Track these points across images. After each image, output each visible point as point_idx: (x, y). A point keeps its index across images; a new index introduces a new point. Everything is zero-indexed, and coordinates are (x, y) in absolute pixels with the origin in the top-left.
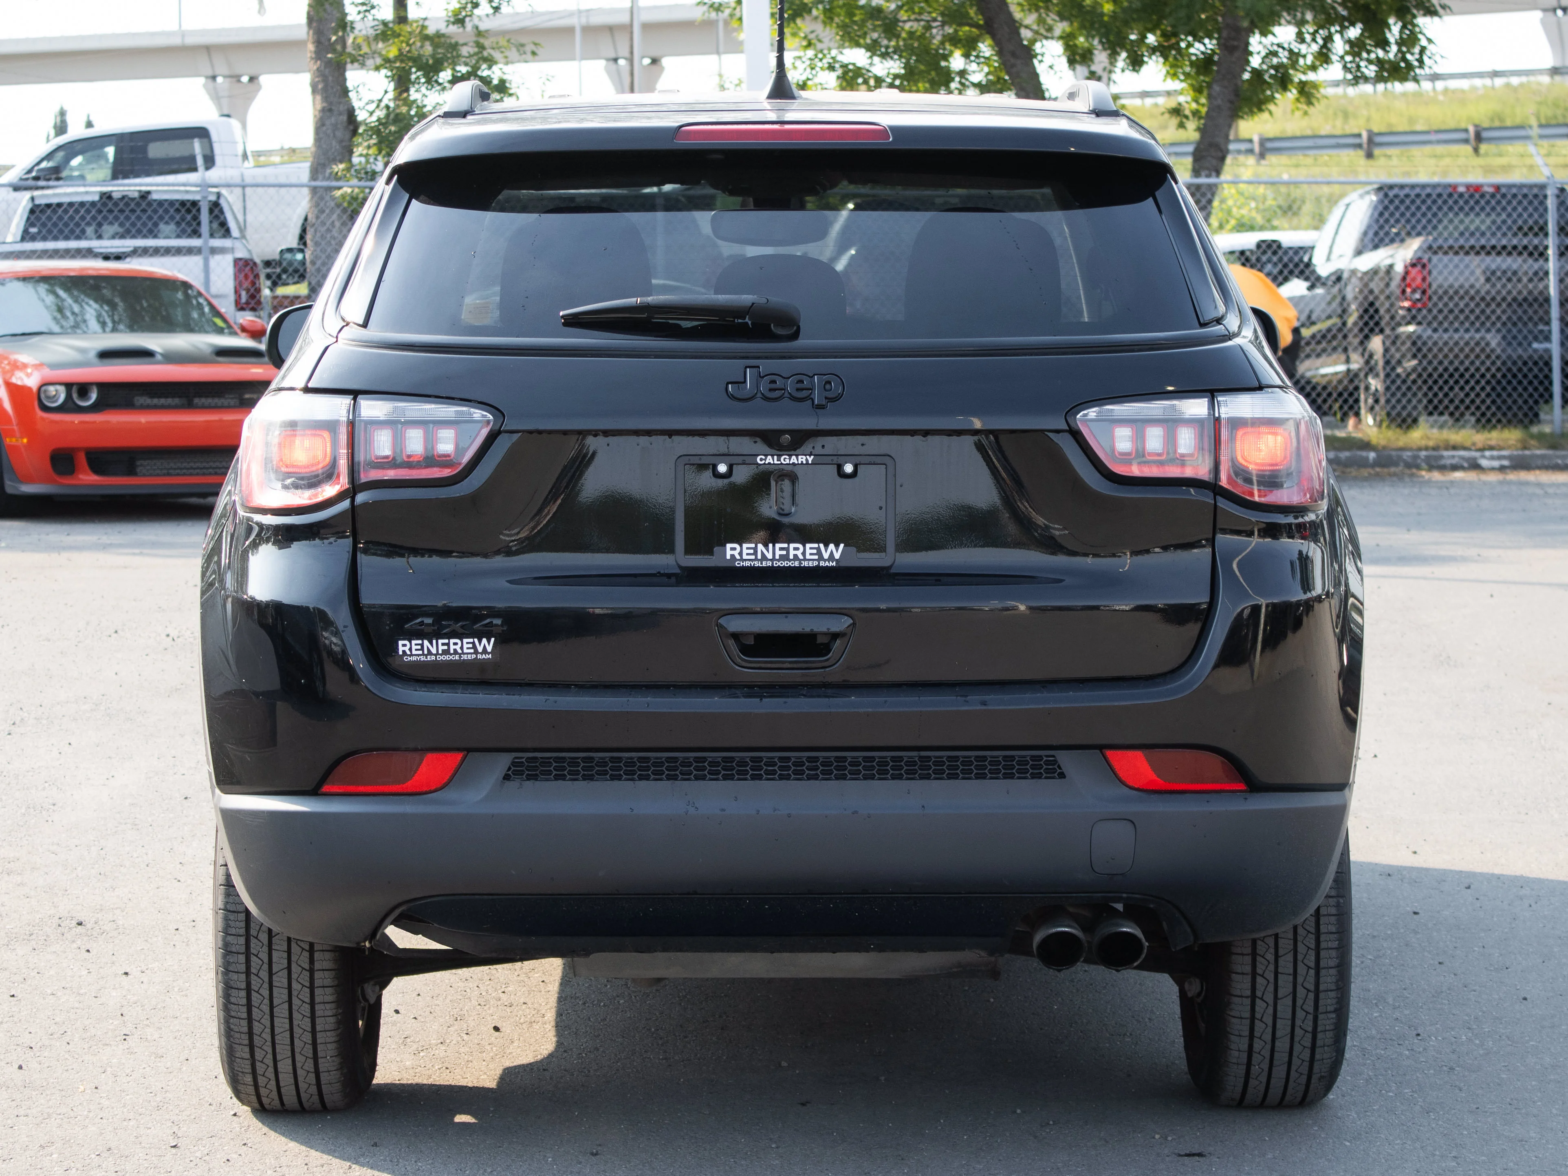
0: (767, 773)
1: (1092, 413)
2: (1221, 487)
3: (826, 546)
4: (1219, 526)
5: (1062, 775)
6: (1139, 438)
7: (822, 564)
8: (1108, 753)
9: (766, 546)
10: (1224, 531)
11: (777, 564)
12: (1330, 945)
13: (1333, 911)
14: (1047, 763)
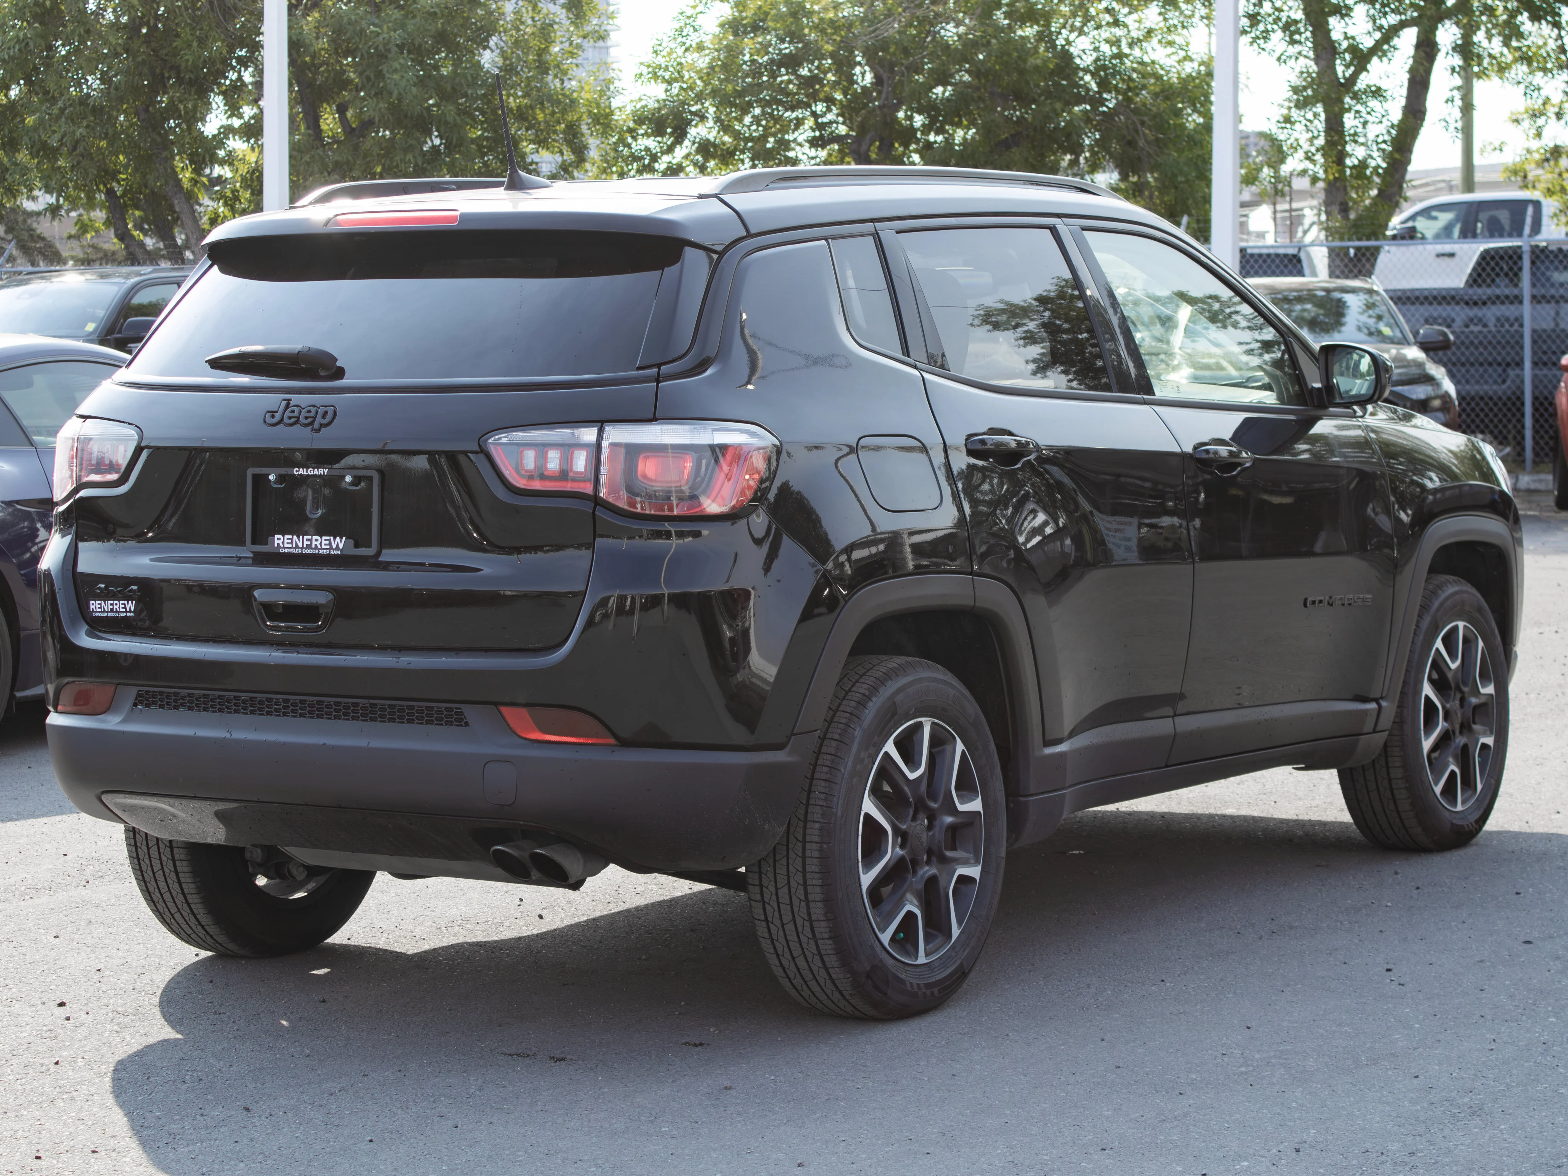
0: (276, 710)
1: (504, 438)
2: (602, 499)
3: (335, 538)
4: (598, 532)
5: (467, 724)
6: (542, 458)
7: (332, 552)
8: (503, 709)
9: (298, 537)
10: (602, 536)
11: (305, 551)
12: (815, 882)
13: (816, 854)
14: (456, 713)
